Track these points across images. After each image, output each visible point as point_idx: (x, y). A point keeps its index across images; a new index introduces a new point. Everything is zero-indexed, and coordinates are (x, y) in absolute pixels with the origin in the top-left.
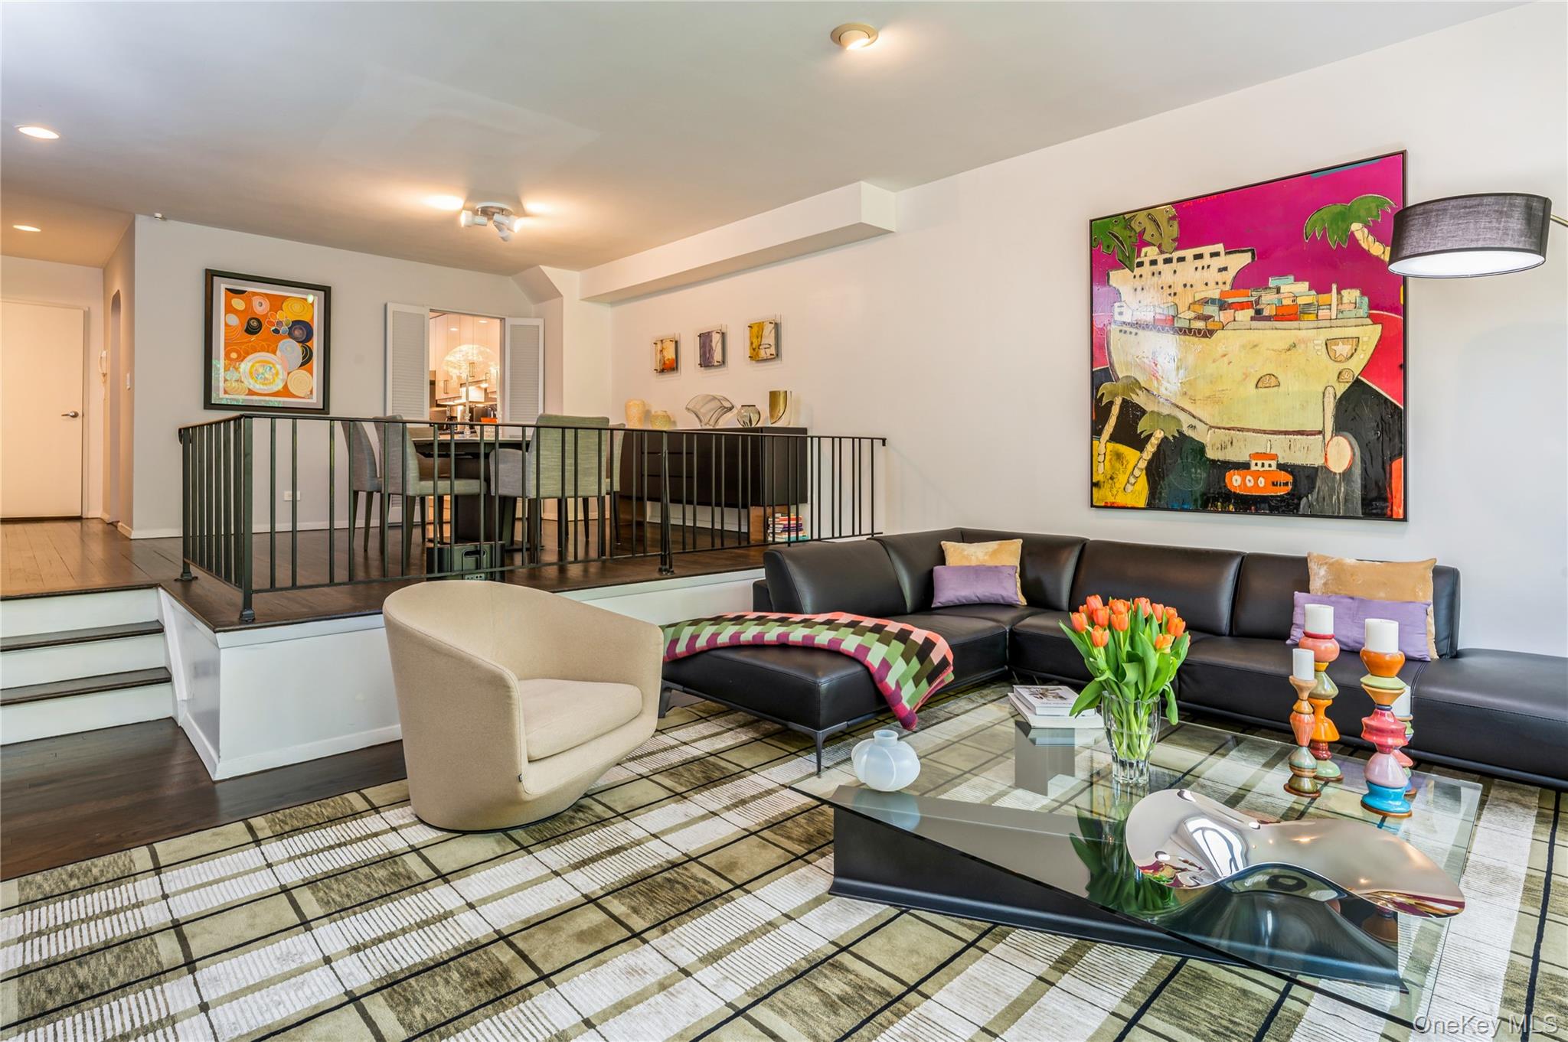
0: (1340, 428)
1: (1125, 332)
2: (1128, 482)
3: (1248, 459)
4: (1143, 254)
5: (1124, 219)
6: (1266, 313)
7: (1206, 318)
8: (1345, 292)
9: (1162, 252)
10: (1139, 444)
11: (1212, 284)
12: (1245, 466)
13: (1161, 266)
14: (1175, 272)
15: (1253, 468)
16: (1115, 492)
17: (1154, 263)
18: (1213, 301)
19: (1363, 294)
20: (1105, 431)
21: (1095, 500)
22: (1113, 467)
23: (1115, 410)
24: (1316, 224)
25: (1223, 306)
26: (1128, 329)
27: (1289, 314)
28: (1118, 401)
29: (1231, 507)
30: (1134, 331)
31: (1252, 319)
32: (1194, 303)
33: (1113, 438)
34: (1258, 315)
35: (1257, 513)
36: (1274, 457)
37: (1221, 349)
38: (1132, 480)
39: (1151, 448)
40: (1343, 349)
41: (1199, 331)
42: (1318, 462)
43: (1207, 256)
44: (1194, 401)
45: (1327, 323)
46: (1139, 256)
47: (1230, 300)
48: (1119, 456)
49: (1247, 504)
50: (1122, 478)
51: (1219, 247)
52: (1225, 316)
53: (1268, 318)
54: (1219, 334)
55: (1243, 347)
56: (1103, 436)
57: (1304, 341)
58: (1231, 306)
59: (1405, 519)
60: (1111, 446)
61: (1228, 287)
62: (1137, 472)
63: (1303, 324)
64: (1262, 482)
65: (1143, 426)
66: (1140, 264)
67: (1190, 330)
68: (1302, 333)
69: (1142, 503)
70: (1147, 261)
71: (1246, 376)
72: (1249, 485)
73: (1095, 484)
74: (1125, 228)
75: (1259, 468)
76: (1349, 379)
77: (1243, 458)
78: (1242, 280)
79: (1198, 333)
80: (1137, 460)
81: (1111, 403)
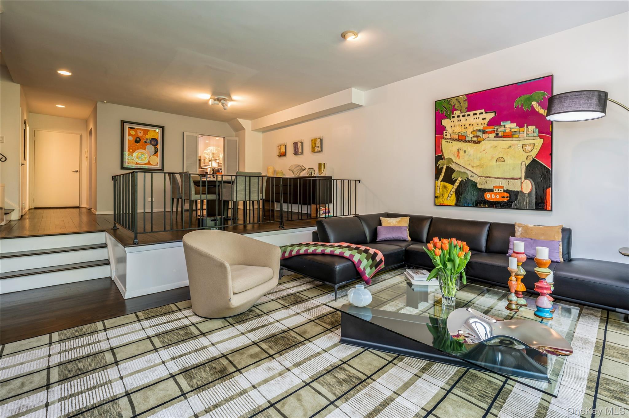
0: (527, 177)
1: (448, 142)
2: (448, 196)
3: (493, 188)
4: (454, 113)
5: (448, 101)
6: (500, 135)
7: (478, 137)
8: (529, 127)
9: (461, 113)
10: (452, 182)
11: (480, 124)
12: (492, 191)
13: (461, 118)
14: (466, 120)
15: (495, 191)
16: (443, 200)
17: (458, 116)
18: (480, 131)
19: (536, 128)
20: (440, 178)
21: (436, 203)
22: (443, 191)
23: (444, 170)
24: (519, 102)
25: (484, 132)
27: (508, 135)
28: (445, 167)
29: (486, 206)
30: (451, 141)
31: (495, 137)
32: (473, 131)
33: (443, 180)
34: (497, 136)
35: (496, 208)
36: (502, 187)
37: (483, 148)
38: (450, 196)
39: (457, 184)
40: (528, 148)
42: (519, 189)
43: (478, 114)
44: (473, 167)
45: (523, 138)
46: (453, 114)
47: (487, 130)
48: (445, 187)
49: (493, 205)
50: (446, 195)
51: (483, 111)
52: (484, 136)
53: (501, 137)
54: (482, 142)
55: (491, 147)
56: (439, 179)
57: (514, 145)
58: (487, 132)
59: (551, 210)
60: (442, 183)
61: (486, 125)
62: (452, 193)
63: (514, 139)
64: (498, 196)
65: (454, 176)
66: (453, 117)
67: (472, 141)
68: (514, 142)
69: (453, 204)
70: (456, 116)
71: (492, 158)
72: (493, 197)
73: (436, 197)
74: (448, 104)
75: (497, 191)
76: (531, 159)
77: (491, 187)
78: (492, 123)
79: (475, 142)
80: (451, 188)
81: (442, 168)
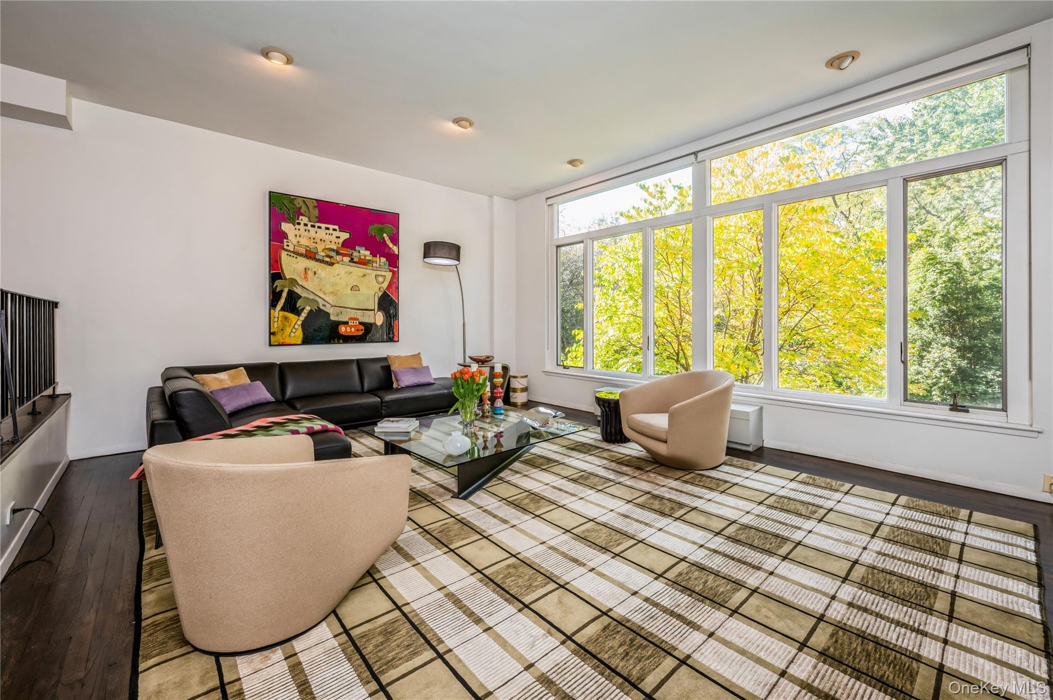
0: (379, 309)
1: (290, 256)
2: (292, 331)
3: (347, 320)
4: (300, 219)
5: (291, 198)
6: (355, 260)
7: (331, 257)
8: (381, 258)
9: (310, 221)
10: (297, 312)
11: (333, 243)
12: (347, 323)
13: (309, 227)
14: (316, 232)
15: (350, 324)
16: (284, 337)
17: (306, 225)
18: (334, 250)
19: (387, 260)
20: (278, 305)
21: (272, 342)
22: (283, 324)
23: (284, 295)
24: (373, 229)
25: (338, 253)
26: (292, 255)
27: (363, 263)
28: (286, 290)
29: (341, 341)
30: (295, 256)
31: (350, 261)
32: (325, 249)
33: (283, 309)
34: (352, 260)
35: (351, 342)
36: (357, 319)
37: (337, 272)
38: (294, 331)
39: (304, 315)
40: (381, 279)
41: (328, 262)
42: (373, 321)
43: (331, 230)
44: (325, 293)
45: (376, 269)
46: (298, 219)
47: (341, 252)
48: (286, 318)
49: (348, 339)
50: (288, 330)
51: (336, 227)
52: (339, 258)
53: (355, 262)
54: (336, 265)
55: (346, 272)
56: (277, 308)
57: (369, 274)
58: (341, 254)
59: (398, 341)
60: (282, 313)
61: (340, 246)
62: (296, 327)
63: (368, 267)
64: (353, 330)
65: (300, 304)
66: (299, 224)
67: (323, 261)
68: (368, 271)
69: (299, 342)
70: (302, 223)
71: (347, 285)
72: (348, 331)
73: (272, 334)
74: (291, 202)
75: (352, 324)
76: (382, 290)
77: (346, 319)
78: (346, 244)
79: (327, 263)
80: (296, 321)
81: (282, 291)
